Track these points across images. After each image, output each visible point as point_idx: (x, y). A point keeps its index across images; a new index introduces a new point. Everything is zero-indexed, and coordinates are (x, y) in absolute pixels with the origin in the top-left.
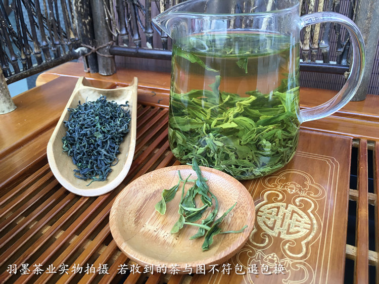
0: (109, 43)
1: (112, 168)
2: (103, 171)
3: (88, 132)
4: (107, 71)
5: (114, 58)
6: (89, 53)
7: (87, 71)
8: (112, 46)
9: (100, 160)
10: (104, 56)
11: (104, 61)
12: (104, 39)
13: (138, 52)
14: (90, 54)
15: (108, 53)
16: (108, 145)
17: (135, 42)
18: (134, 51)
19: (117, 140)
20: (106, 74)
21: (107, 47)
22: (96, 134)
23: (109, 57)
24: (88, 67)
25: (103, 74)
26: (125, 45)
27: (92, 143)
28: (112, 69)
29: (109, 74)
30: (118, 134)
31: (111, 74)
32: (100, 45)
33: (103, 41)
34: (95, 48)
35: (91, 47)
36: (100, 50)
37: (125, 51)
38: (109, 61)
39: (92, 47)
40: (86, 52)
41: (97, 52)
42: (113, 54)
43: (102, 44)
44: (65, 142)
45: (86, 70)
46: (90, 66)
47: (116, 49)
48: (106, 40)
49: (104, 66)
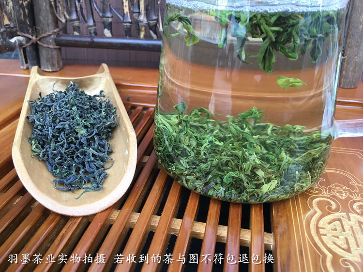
0: (55, 31)
1: (108, 171)
2: (96, 176)
3: (67, 126)
4: (53, 65)
5: (60, 49)
6: (28, 44)
7: (25, 68)
8: (58, 35)
9: (88, 162)
10: (48, 47)
11: (48, 54)
12: (48, 25)
13: (93, 42)
14: (30, 46)
15: (54, 43)
16: (97, 142)
17: (89, 29)
18: (89, 40)
19: (104, 137)
20: (51, 70)
21: (53, 36)
22: (77, 128)
23: (55, 49)
24: (27, 62)
25: (47, 70)
26: (76, 33)
27: (72, 142)
28: (58, 63)
29: (55, 70)
30: (105, 128)
31: (58, 69)
32: (42, 33)
33: (47, 28)
34: (36, 37)
35: (30, 37)
36: (42, 39)
37: (75, 41)
38: (55, 53)
39: (32, 36)
40: (24, 42)
41: (39, 42)
42: (60, 44)
43: (46, 31)
44: (33, 142)
45: (23, 65)
46: (28, 61)
47: (63, 38)
48: (50, 27)
49: (48, 60)
